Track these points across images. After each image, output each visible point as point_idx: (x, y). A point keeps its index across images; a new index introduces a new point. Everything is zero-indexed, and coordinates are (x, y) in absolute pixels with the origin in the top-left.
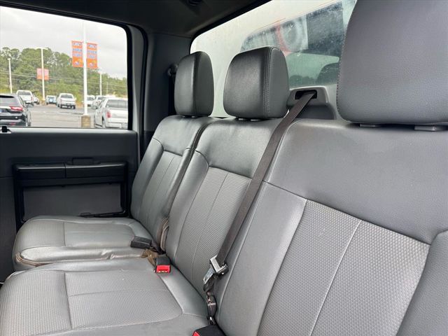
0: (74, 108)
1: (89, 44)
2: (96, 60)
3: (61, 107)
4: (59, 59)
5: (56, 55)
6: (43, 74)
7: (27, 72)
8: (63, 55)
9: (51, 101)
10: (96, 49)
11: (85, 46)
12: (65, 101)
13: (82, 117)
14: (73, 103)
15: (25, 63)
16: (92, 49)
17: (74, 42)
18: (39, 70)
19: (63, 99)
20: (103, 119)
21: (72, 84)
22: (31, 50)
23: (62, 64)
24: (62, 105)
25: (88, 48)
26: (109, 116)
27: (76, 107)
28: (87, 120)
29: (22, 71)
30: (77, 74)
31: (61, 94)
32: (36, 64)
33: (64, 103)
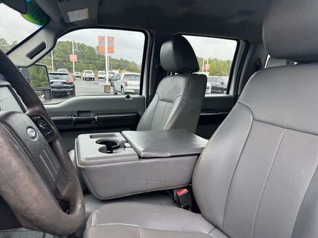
0: (94, 80)
1: (109, 38)
2: (113, 48)
3: (86, 79)
4: (79, 47)
5: (78, 45)
6: (73, 58)
7: (60, 57)
8: (82, 44)
9: (78, 75)
10: (113, 41)
11: (106, 39)
12: (88, 75)
13: (105, 86)
14: (93, 77)
15: (59, 51)
16: (111, 41)
17: (99, 37)
18: (71, 55)
19: (87, 74)
20: (122, 87)
21: (88, 63)
22: (62, 42)
23: (82, 51)
24: (86, 78)
25: (108, 40)
26: (126, 85)
27: (95, 79)
28: (108, 88)
29: (57, 56)
30: (91, 57)
31: (85, 71)
32: (66, 51)
33: (88, 76)
